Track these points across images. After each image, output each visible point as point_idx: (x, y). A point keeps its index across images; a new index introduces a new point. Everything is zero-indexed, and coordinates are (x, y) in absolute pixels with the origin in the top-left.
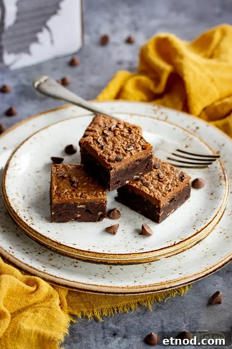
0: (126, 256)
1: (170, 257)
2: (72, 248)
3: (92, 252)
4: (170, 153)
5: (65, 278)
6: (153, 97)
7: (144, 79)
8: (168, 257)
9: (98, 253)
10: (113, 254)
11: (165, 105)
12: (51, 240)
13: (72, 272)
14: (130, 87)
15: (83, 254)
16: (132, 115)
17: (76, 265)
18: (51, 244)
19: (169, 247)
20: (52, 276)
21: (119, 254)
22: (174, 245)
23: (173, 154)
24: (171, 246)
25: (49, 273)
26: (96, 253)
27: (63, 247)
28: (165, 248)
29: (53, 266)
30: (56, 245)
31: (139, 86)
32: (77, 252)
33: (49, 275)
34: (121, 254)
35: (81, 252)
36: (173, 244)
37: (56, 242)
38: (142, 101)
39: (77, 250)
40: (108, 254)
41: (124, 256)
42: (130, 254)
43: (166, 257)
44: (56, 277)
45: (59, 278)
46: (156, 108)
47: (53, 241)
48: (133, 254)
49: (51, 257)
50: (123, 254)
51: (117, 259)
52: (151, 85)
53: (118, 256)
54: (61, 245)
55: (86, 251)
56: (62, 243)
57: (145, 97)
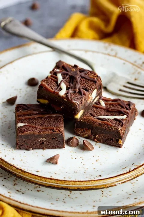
0: (86, 183)
1: (125, 182)
2: (35, 175)
3: (54, 179)
4: (121, 85)
5: (29, 204)
6: (103, 36)
7: (96, 20)
8: (123, 183)
9: (60, 180)
10: (73, 181)
11: (114, 42)
12: (15, 167)
13: (36, 197)
14: (84, 27)
15: (45, 181)
16: (86, 51)
17: (39, 189)
18: (16, 171)
19: (124, 174)
20: (17, 201)
21: (78, 181)
22: (130, 171)
23: (124, 86)
24: (126, 173)
25: (14, 198)
26: (57, 180)
27: (27, 174)
28: (121, 175)
29: (18, 191)
30: (20, 172)
31: (92, 26)
32: (40, 179)
33: (14, 200)
34: (81, 181)
35: (44, 179)
36: (128, 171)
37: (20, 169)
38: (95, 39)
39: (40, 177)
40: (69, 181)
41: (84, 182)
42: (89, 181)
43: (122, 183)
44: (20, 203)
45: (23, 204)
46: (107, 45)
47: (18, 169)
48: (92, 180)
49: (16, 182)
50: (83, 181)
51: (77, 185)
52: (102, 25)
53: (78, 182)
54: (25, 172)
55: (48, 179)
56: (26, 170)
57: (96, 36)
